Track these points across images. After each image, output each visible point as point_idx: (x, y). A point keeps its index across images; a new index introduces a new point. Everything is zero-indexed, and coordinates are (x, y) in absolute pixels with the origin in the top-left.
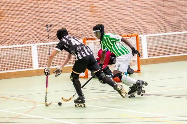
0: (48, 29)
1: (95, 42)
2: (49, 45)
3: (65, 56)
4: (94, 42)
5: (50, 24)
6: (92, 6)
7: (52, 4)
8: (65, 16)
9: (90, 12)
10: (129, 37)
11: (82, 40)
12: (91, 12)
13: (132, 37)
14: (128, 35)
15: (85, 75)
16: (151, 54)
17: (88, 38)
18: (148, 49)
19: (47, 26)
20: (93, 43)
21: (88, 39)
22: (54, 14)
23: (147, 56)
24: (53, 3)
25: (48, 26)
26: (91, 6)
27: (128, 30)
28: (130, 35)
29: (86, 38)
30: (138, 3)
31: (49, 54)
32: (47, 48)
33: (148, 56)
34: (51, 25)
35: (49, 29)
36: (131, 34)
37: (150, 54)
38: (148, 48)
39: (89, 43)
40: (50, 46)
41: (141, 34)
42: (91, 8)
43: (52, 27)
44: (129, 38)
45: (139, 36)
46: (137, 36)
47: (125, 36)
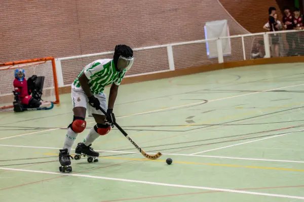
16: (67, 81)
28: (44, 60)
44: (44, 63)
46: (53, 60)
47: (37, 61)
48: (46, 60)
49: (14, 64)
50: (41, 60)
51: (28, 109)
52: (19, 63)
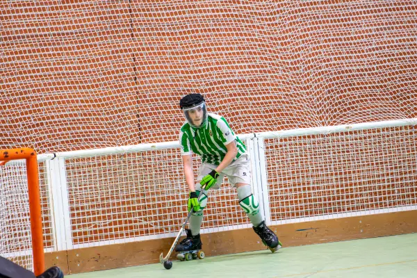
13: (12, 162)
16: (87, 229)
18: (72, 209)
23: (70, 238)
28: (2, 155)
33: (75, 241)
36: (7, 150)
37: (82, 230)
38: (75, 206)
45: (39, 157)
46: (30, 159)
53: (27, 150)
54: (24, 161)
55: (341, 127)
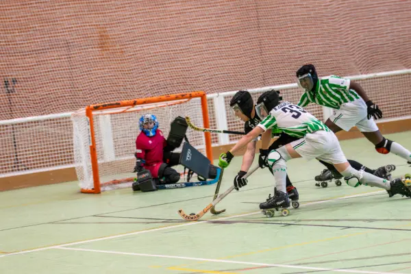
0: (9, 89)
1: (114, 113)
2: (13, 125)
3: (47, 148)
4: (111, 114)
5: (13, 77)
6: (104, 34)
7: (15, 34)
8: (45, 59)
9: (100, 49)
10: (186, 100)
11: (85, 111)
12: (102, 47)
13: (193, 99)
14: (183, 96)
15: (93, 187)
17: (98, 105)
18: (228, 123)
19: (6, 84)
20: (108, 116)
21: (96, 108)
22: (20, 57)
24: (17, 31)
25: (10, 83)
26: (101, 36)
27: (184, 83)
28: (188, 96)
29: (92, 106)
30: (203, 24)
31: (13, 144)
32: (9, 131)
33: (231, 140)
34: (14, 81)
35: (12, 88)
36: (191, 93)
38: (230, 121)
39: (100, 116)
40: (15, 126)
41: (212, 91)
42: (102, 39)
43: (16, 85)
44: (186, 102)
45: (208, 96)
46: (203, 97)
47: (177, 98)
48: (191, 97)
49: (135, 104)
50: (183, 97)
51: (166, 186)
52: (145, 103)
53: (202, 93)
54: (200, 98)
55: (371, 75)
